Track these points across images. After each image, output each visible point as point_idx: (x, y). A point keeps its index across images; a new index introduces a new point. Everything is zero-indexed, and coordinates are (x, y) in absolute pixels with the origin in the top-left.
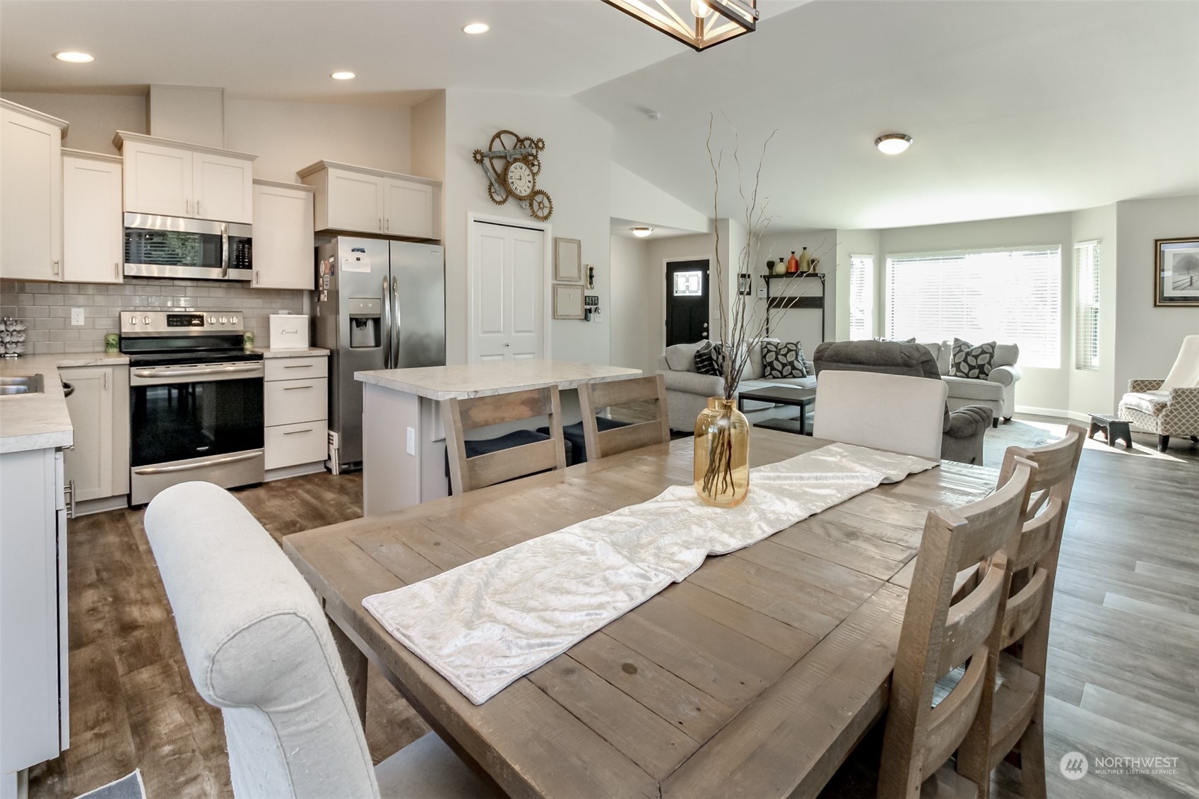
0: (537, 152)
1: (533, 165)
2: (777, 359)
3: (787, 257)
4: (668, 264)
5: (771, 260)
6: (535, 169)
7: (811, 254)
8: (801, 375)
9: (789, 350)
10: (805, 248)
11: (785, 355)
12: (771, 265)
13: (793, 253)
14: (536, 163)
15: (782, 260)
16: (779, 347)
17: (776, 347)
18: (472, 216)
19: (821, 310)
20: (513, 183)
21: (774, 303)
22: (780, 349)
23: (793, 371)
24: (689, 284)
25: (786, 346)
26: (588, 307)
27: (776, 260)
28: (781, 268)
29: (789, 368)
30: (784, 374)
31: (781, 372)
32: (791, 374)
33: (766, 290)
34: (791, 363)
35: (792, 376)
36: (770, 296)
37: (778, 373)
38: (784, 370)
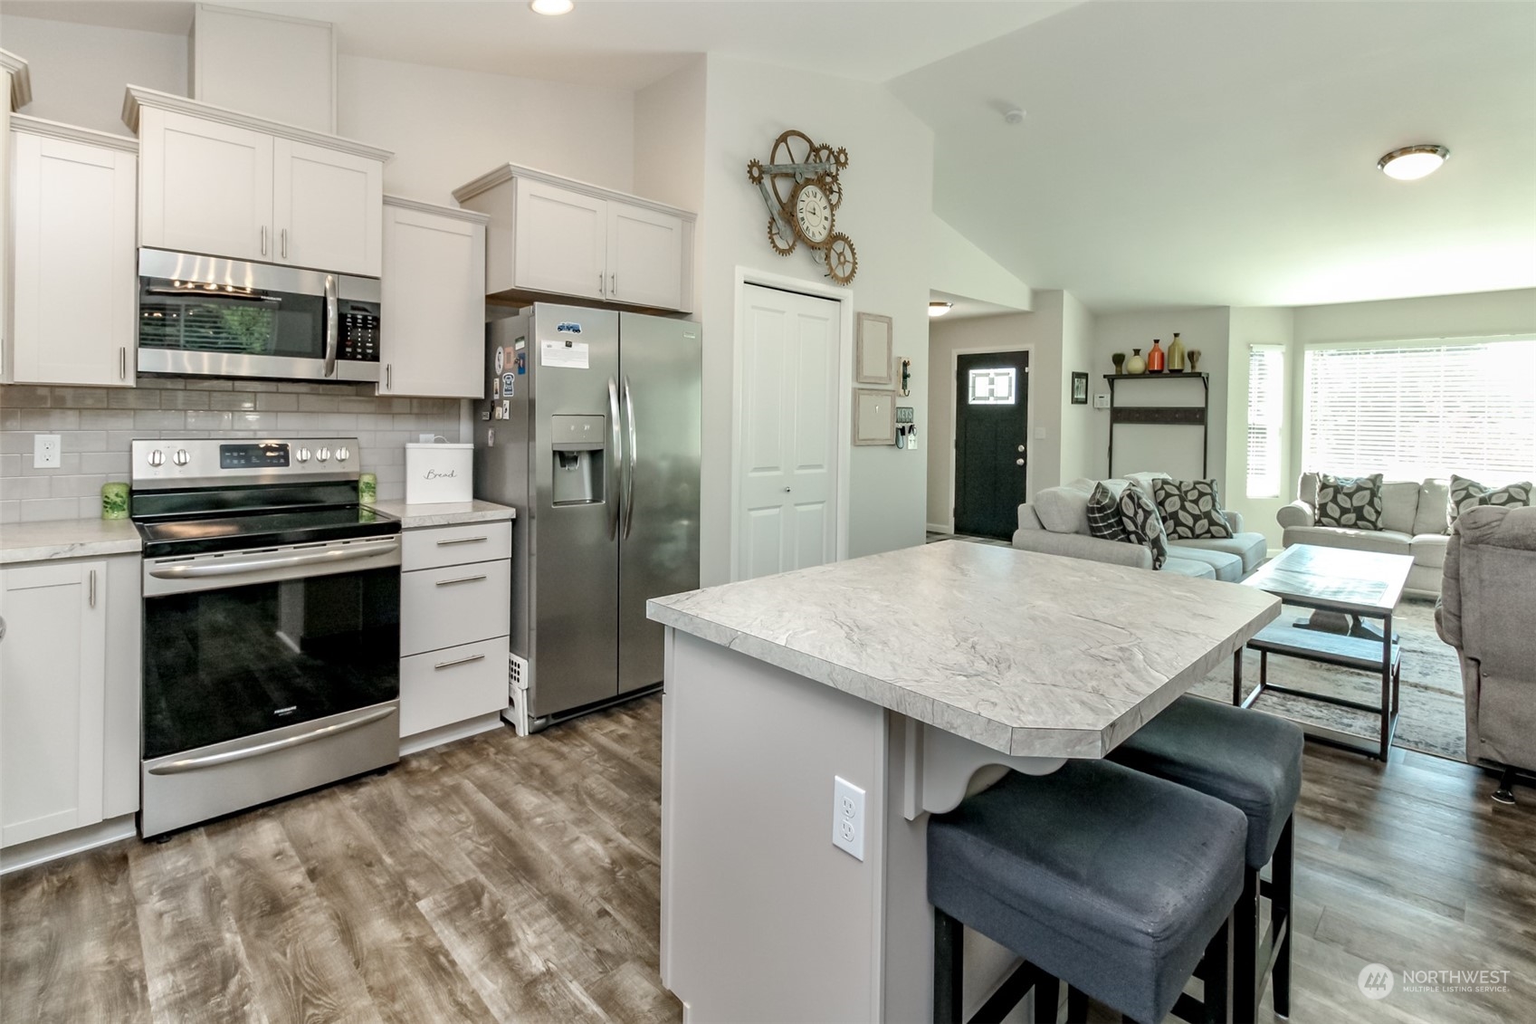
0: (838, 170)
1: (832, 192)
2: (1183, 508)
3: (1147, 347)
4: (960, 358)
5: (1119, 352)
6: (834, 198)
7: (1187, 344)
8: (1224, 534)
9: (1202, 494)
10: (1176, 335)
11: (1196, 502)
12: (1119, 359)
13: (1157, 341)
14: (835, 188)
15: (1137, 352)
16: (1184, 489)
17: (1179, 488)
18: (742, 273)
19: (1202, 427)
20: (803, 219)
21: (1120, 415)
22: (1186, 492)
23: (1211, 528)
24: (993, 387)
25: (1194, 488)
26: (900, 426)
27: (1128, 352)
28: (1136, 365)
30: (1198, 532)
31: (1192, 530)
32: (1209, 531)
33: (1109, 396)
34: (1207, 515)
35: (1209, 535)
36: (1115, 405)
37: (1187, 530)
38: (1197, 525)
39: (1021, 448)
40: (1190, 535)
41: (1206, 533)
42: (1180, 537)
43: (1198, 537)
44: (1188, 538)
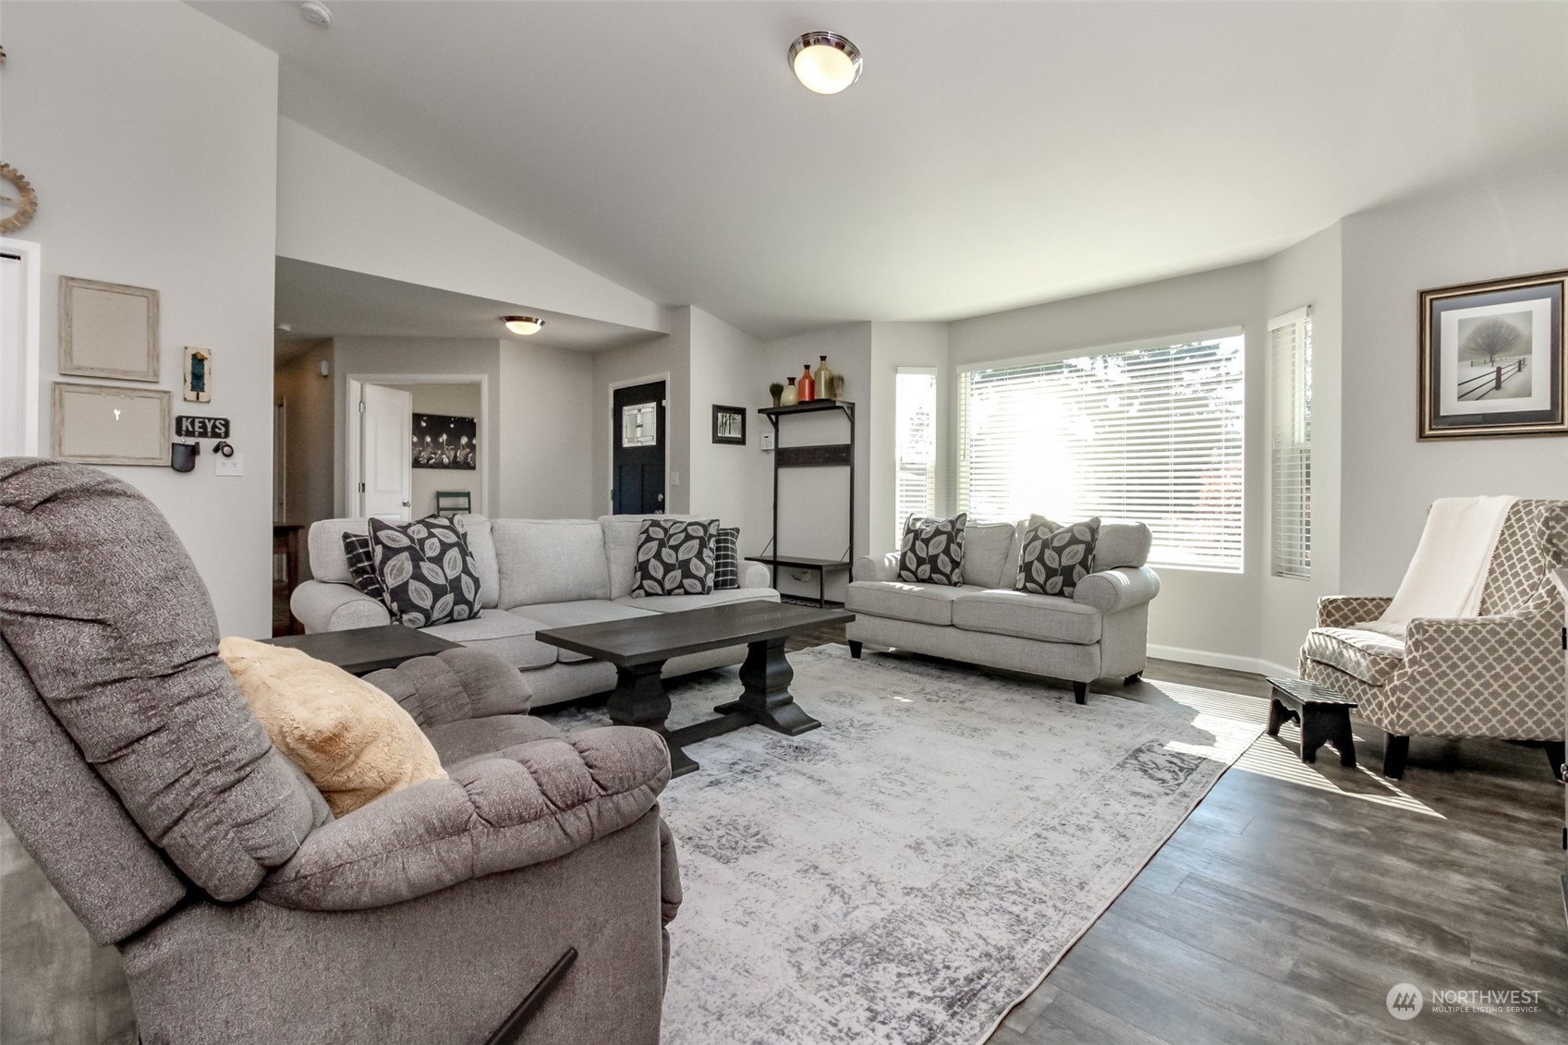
2: (657, 556)
3: (799, 374)
4: (617, 393)
5: (775, 382)
7: (836, 367)
8: (700, 589)
9: (689, 538)
10: (823, 358)
11: (676, 547)
12: (776, 391)
13: (806, 367)
15: (791, 381)
16: (672, 532)
17: (666, 531)
19: (848, 469)
21: (785, 458)
22: (671, 536)
23: (684, 581)
24: (640, 426)
25: (684, 530)
27: (784, 382)
28: (789, 397)
29: (677, 573)
30: (668, 586)
31: (661, 583)
32: (681, 586)
33: (773, 435)
34: (684, 566)
35: (682, 591)
36: (780, 446)
37: (655, 584)
38: (667, 578)
39: (661, 496)
40: (660, 591)
41: (678, 587)
42: (648, 594)
43: (669, 593)
44: (657, 594)
